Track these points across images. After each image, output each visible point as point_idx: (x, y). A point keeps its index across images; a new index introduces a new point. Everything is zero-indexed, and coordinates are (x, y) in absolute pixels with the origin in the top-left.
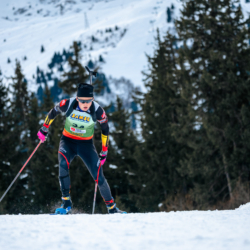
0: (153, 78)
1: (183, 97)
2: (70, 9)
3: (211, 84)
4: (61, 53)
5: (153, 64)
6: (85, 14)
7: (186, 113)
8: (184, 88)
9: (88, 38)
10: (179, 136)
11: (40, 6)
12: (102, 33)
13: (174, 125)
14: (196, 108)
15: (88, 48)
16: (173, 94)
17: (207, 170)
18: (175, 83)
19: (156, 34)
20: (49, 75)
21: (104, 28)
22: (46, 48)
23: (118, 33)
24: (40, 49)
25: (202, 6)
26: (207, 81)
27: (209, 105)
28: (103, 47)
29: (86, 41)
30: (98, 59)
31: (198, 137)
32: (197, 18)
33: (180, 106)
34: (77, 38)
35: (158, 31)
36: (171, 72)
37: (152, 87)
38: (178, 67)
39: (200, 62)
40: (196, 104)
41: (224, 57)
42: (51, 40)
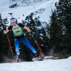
0: (52, 22)
1: (59, 26)
2: (30, 5)
3: (66, 23)
4: (28, 16)
5: (51, 18)
6: (34, 6)
7: (60, 30)
8: (59, 24)
10: (59, 36)
11: (22, 4)
12: (38, 10)
13: (57, 34)
14: (63, 29)
15: (35, 14)
16: (57, 26)
17: (66, 45)
18: (57, 23)
19: (51, 10)
20: (25, 22)
21: (39, 9)
22: (24, 15)
23: (43, 10)
24: (23, 15)
25: (63, 2)
26: (65, 22)
27: (66, 28)
28: (39, 14)
29: (35, 13)
30: (38, 17)
31: (64, 36)
32: (62, 6)
33: (59, 29)
34: (32, 12)
35: (52, 9)
36: (56, 20)
37: (51, 24)
38: (58, 19)
39: (63, 17)
40: (63, 28)
41: (69, 15)
42: (25, 13)
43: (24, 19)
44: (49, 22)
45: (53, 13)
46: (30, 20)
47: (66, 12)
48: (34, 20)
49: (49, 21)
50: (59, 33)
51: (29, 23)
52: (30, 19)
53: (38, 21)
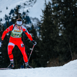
0: (44, 18)
4: (14, 9)
5: (44, 13)
7: (56, 30)
8: (55, 21)
9: (23, 4)
10: (54, 38)
12: (28, 2)
13: (52, 34)
14: (59, 28)
15: (23, 7)
16: (51, 23)
17: (64, 49)
18: (52, 19)
20: (9, 17)
22: (8, 8)
23: (33, 2)
24: (6, 8)
26: (63, 18)
27: (64, 27)
28: (28, 7)
29: (22, 5)
30: (26, 11)
31: (61, 38)
33: (54, 27)
34: (19, 4)
35: (45, 1)
36: (50, 15)
37: (44, 21)
38: (53, 14)
39: (60, 12)
40: (59, 26)
41: (69, 10)
42: (10, 5)
44: (41, 17)
45: (46, 6)
46: (16, 15)
47: (64, 5)
49: (41, 16)
50: (54, 34)
51: (14, 18)
52: (16, 13)
53: (26, 16)
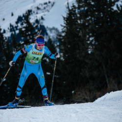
0: (67, 28)
1: (82, 37)
3: (96, 30)
4: (22, 16)
5: (66, 21)
7: (84, 45)
8: (82, 32)
9: (35, 8)
10: (81, 57)
12: (42, 5)
13: (78, 51)
14: (89, 42)
15: (36, 13)
16: (77, 36)
17: (95, 73)
18: (78, 30)
20: (16, 27)
21: (43, 2)
22: (14, 14)
23: (50, 5)
24: (11, 14)
26: (93, 28)
27: (95, 41)
28: (43, 12)
29: (34, 10)
30: (40, 18)
31: (91, 57)
34: (29, 9)
35: (68, 4)
36: (75, 24)
38: (79, 22)
39: (90, 19)
40: (89, 40)
42: (16, 9)
43: (13, 21)
44: (62, 28)
45: (69, 10)
46: (25, 25)
47: (95, 9)
48: (33, 24)
49: (62, 26)
50: (81, 51)
51: (23, 29)
52: (25, 21)
53: (41, 26)
